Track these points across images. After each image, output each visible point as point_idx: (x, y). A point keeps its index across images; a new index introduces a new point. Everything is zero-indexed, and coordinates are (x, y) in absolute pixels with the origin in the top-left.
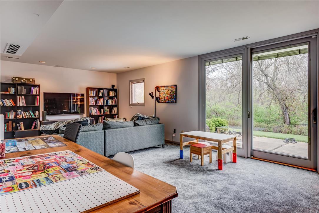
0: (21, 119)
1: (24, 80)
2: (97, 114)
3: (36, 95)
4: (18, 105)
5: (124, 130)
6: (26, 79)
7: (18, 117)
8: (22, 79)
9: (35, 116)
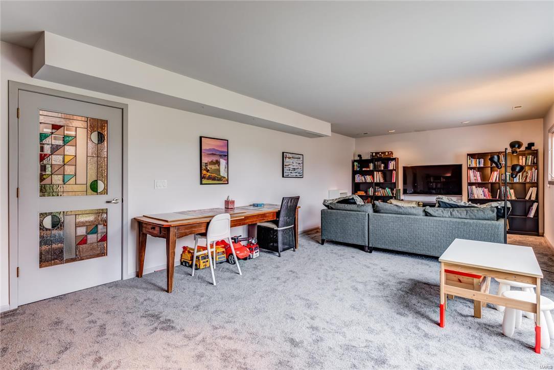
0: (379, 196)
1: (380, 155)
2: (485, 198)
3: (394, 170)
4: (375, 181)
5: (412, 219)
6: (382, 153)
7: (376, 194)
8: (378, 153)
9: (393, 194)
